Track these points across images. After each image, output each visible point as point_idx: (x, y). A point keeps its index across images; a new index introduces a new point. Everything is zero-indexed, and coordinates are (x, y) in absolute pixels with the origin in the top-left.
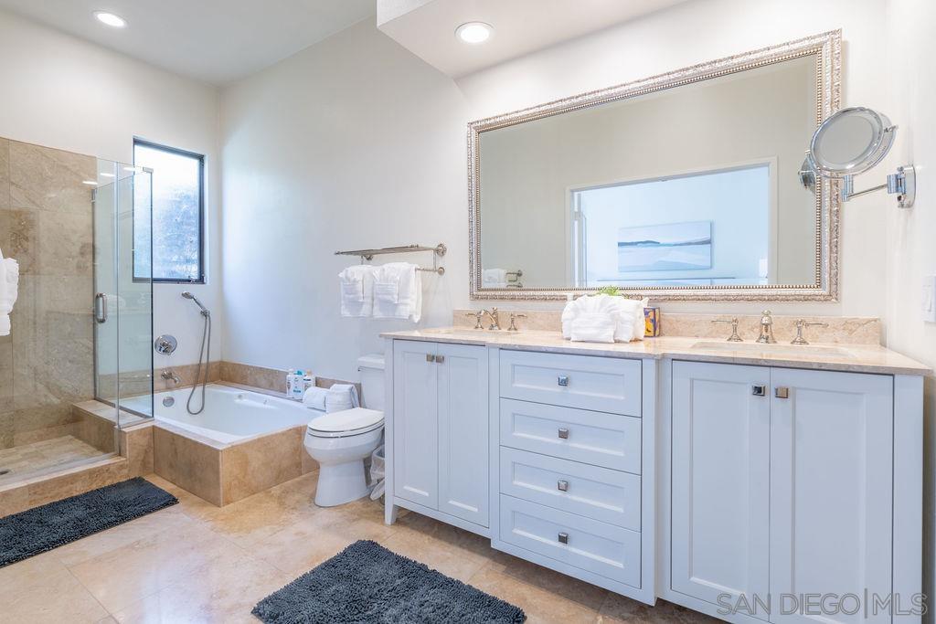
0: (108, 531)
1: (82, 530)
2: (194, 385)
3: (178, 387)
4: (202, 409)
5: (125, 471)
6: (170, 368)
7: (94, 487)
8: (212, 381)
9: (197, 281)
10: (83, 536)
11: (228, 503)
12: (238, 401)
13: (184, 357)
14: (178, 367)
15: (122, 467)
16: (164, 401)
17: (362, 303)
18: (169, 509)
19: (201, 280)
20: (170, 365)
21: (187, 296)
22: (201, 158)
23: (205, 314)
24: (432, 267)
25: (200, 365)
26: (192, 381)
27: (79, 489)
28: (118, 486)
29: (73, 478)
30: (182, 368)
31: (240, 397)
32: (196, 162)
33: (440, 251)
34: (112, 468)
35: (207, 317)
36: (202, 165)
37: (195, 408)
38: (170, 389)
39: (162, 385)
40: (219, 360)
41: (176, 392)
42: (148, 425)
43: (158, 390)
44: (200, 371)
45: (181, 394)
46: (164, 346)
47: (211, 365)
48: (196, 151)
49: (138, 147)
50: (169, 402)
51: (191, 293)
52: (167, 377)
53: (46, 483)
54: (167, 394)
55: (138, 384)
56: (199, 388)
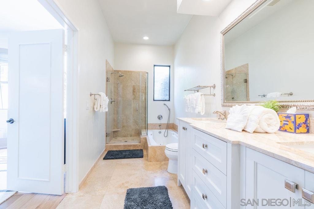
0: (128, 159)
1: (124, 157)
3: (162, 129)
5: (140, 147)
6: (161, 124)
7: (134, 149)
8: (169, 129)
9: (168, 100)
10: (124, 158)
11: (150, 162)
12: (173, 135)
13: (164, 121)
15: (140, 146)
17: (189, 107)
18: (141, 159)
19: (169, 100)
20: (161, 123)
21: (164, 104)
22: (170, 66)
23: (169, 110)
24: (209, 94)
26: (166, 127)
27: (131, 148)
28: (138, 150)
29: (131, 146)
30: (164, 124)
31: (173, 134)
32: (169, 68)
33: (214, 87)
34: (138, 145)
35: (170, 110)
36: (170, 68)
37: (166, 135)
38: (160, 129)
39: (159, 128)
40: (173, 123)
41: (162, 130)
42: (145, 137)
43: (158, 129)
44: (167, 125)
45: (163, 131)
46: (160, 118)
47: (171, 124)
48: (169, 65)
49: (155, 67)
50: (160, 132)
51: (166, 104)
52: (160, 126)
53: (126, 145)
54: (160, 130)
55: (154, 126)
56: (167, 130)
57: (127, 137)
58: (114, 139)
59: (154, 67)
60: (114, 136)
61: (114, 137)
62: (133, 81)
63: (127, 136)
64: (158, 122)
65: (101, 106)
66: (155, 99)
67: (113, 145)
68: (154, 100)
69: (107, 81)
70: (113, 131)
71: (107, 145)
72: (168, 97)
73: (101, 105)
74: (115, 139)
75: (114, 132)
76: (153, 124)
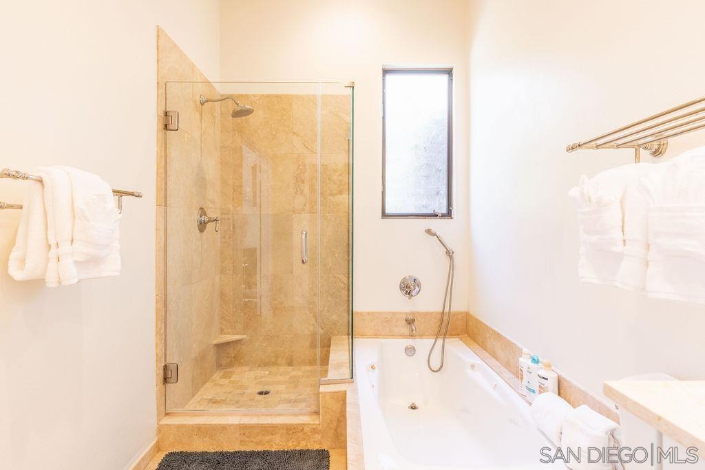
2: (437, 336)
3: (421, 336)
4: (442, 366)
5: (319, 438)
6: (413, 313)
7: (290, 445)
8: (452, 335)
12: (469, 371)
13: (428, 302)
14: (422, 313)
15: (315, 431)
16: (406, 349)
19: (449, 214)
20: (416, 310)
21: (429, 232)
22: (449, 72)
23: (449, 254)
25: (443, 313)
26: (435, 331)
30: (425, 315)
31: (473, 366)
32: (445, 77)
34: (307, 429)
35: (451, 257)
36: (451, 80)
37: (435, 364)
38: (412, 336)
39: (406, 331)
40: (466, 310)
41: (418, 340)
42: (342, 388)
43: (402, 336)
44: (442, 320)
45: (423, 345)
46: (408, 288)
47: (456, 314)
48: (446, 66)
49: (388, 77)
50: (410, 351)
51: (434, 230)
52: (410, 322)
53: (252, 427)
54: (410, 342)
55: (385, 325)
56: (440, 341)
57: (273, 369)
58: (217, 376)
59: (384, 76)
60: (224, 362)
61: (219, 366)
62: (297, 135)
63: (275, 364)
64: (404, 305)
65: (49, 246)
66: (388, 211)
67: (193, 426)
68: (384, 215)
69: (166, 127)
70: (215, 342)
71: (166, 421)
72: (445, 202)
73: (52, 242)
74: (223, 377)
75: (221, 347)
76: (380, 313)
